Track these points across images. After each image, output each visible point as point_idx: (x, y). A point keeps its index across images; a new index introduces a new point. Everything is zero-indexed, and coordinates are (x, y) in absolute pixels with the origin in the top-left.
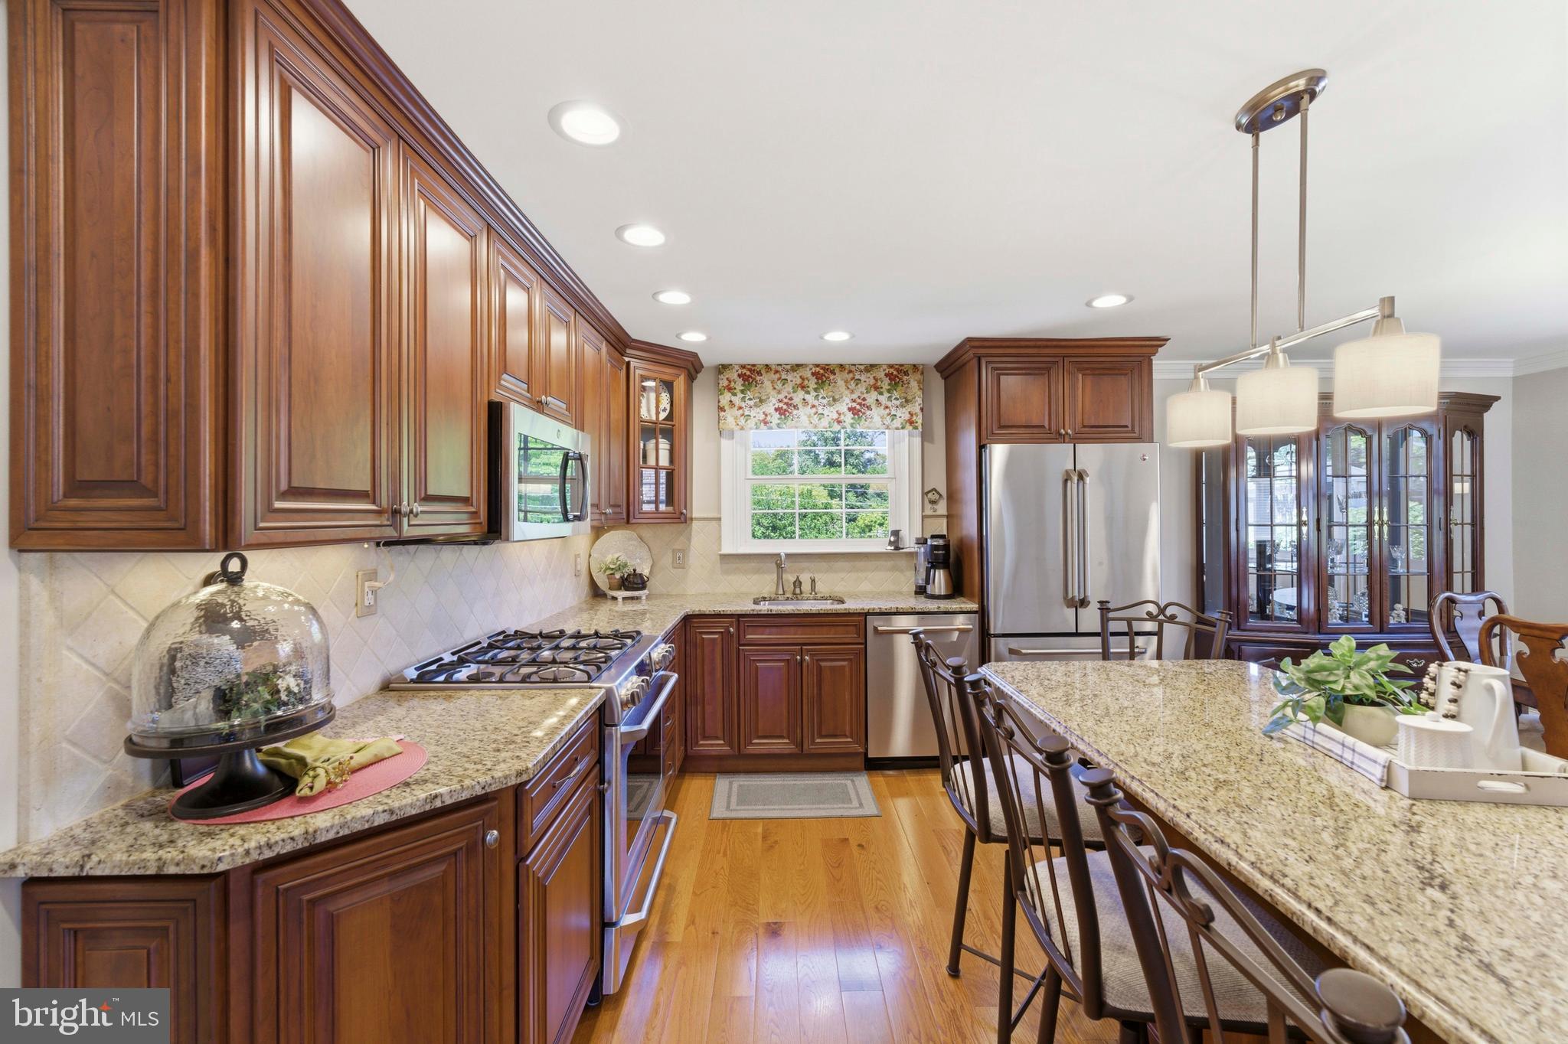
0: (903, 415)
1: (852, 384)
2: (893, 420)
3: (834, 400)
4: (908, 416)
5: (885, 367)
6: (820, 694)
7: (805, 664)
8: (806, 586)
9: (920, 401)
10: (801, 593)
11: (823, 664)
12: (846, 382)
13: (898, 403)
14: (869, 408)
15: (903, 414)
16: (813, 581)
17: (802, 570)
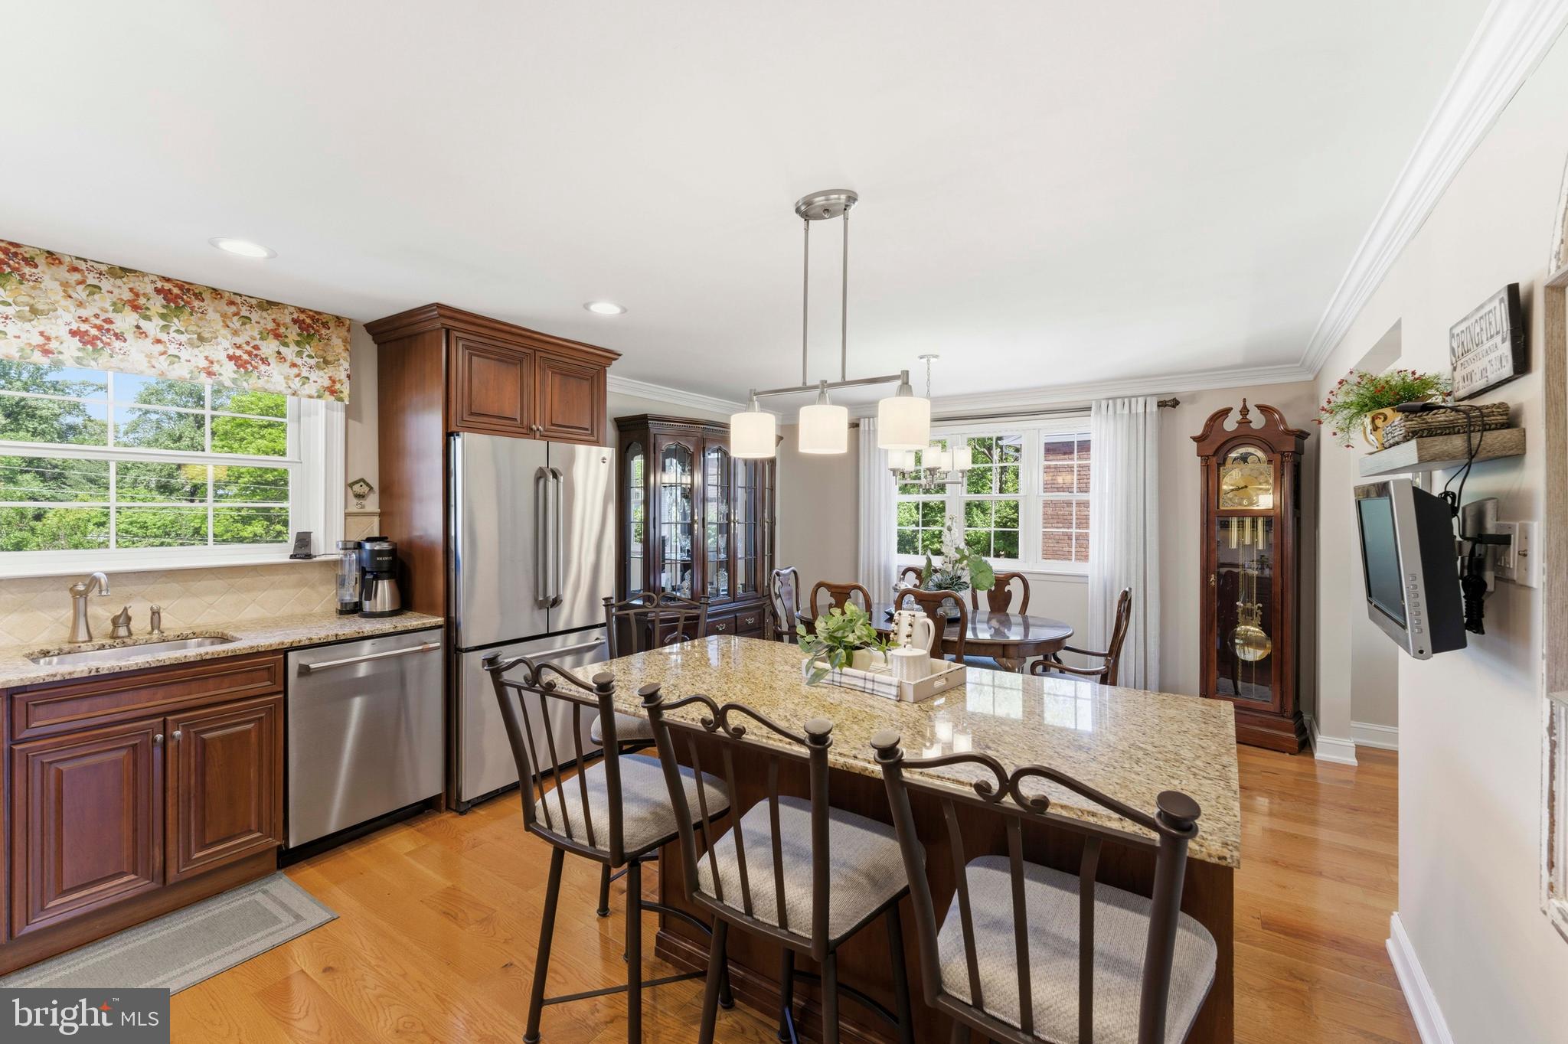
0: (319, 381)
1: (236, 323)
2: (304, 384)
3: (201, 339)
4: (327, 383)
5: (292, 310)
6: (202, 783)
7: (171, 745)
8: (140, 622)
9: (346, 365)
10: (130, 634)
11: (205, 736)
12: (224, 316)
13: (313, 362)
14: (265, 361)
15: (320, 378)
16: (155, 614)
17: (130, 597)
